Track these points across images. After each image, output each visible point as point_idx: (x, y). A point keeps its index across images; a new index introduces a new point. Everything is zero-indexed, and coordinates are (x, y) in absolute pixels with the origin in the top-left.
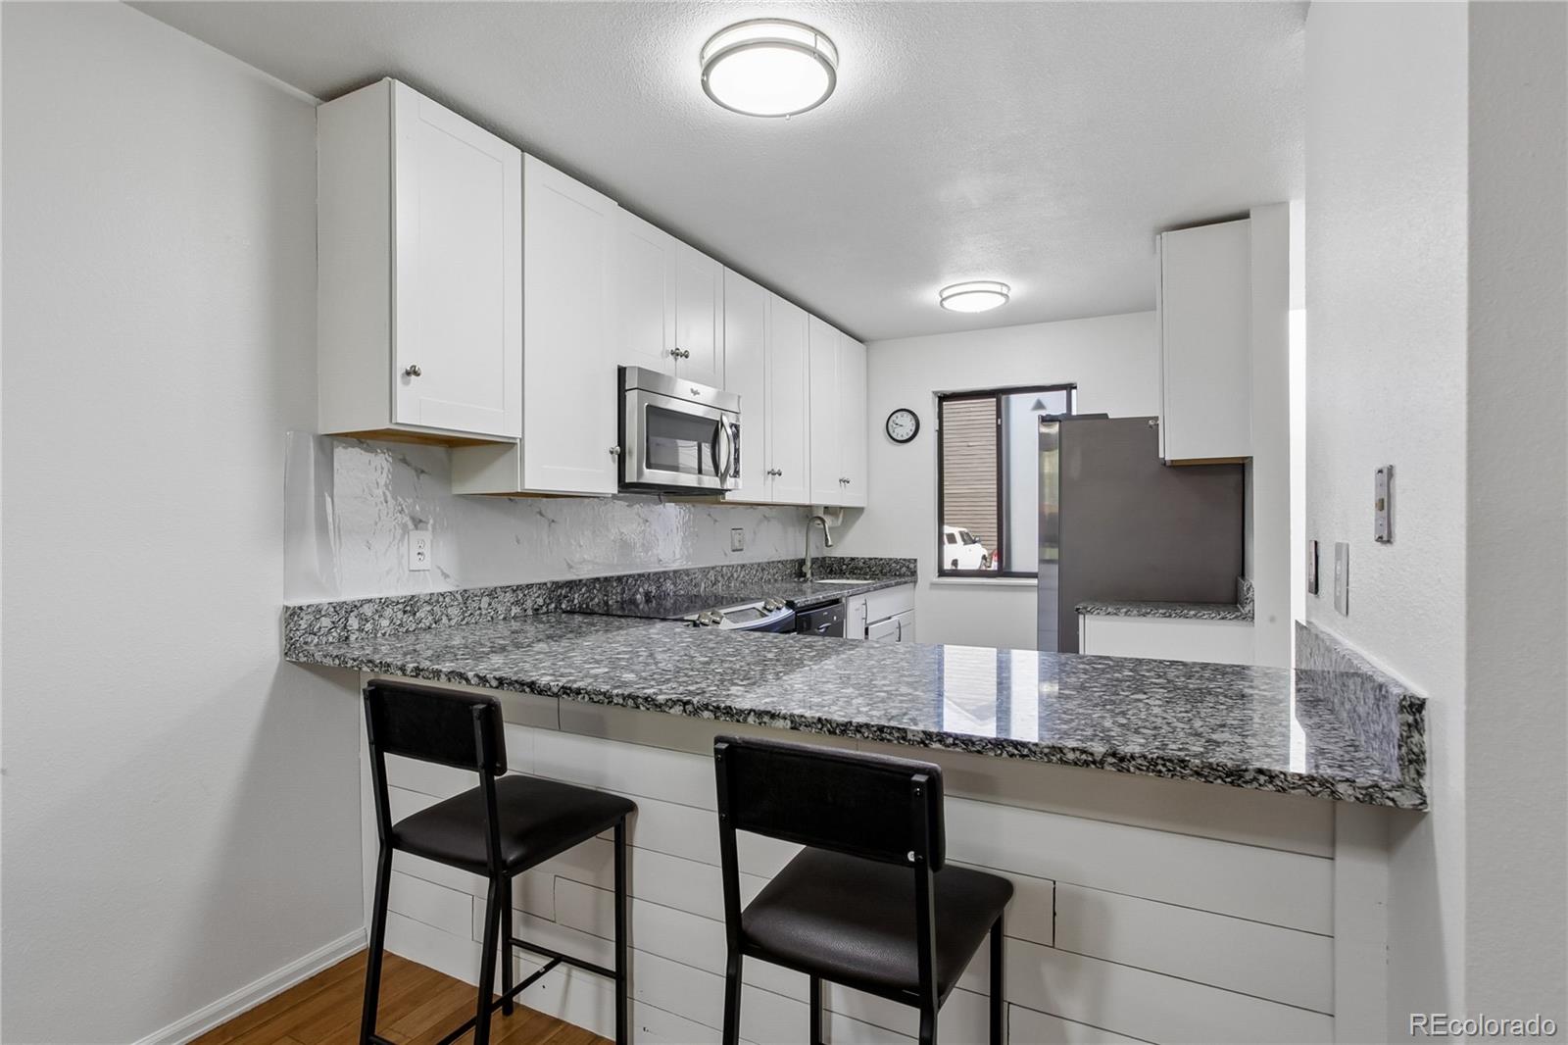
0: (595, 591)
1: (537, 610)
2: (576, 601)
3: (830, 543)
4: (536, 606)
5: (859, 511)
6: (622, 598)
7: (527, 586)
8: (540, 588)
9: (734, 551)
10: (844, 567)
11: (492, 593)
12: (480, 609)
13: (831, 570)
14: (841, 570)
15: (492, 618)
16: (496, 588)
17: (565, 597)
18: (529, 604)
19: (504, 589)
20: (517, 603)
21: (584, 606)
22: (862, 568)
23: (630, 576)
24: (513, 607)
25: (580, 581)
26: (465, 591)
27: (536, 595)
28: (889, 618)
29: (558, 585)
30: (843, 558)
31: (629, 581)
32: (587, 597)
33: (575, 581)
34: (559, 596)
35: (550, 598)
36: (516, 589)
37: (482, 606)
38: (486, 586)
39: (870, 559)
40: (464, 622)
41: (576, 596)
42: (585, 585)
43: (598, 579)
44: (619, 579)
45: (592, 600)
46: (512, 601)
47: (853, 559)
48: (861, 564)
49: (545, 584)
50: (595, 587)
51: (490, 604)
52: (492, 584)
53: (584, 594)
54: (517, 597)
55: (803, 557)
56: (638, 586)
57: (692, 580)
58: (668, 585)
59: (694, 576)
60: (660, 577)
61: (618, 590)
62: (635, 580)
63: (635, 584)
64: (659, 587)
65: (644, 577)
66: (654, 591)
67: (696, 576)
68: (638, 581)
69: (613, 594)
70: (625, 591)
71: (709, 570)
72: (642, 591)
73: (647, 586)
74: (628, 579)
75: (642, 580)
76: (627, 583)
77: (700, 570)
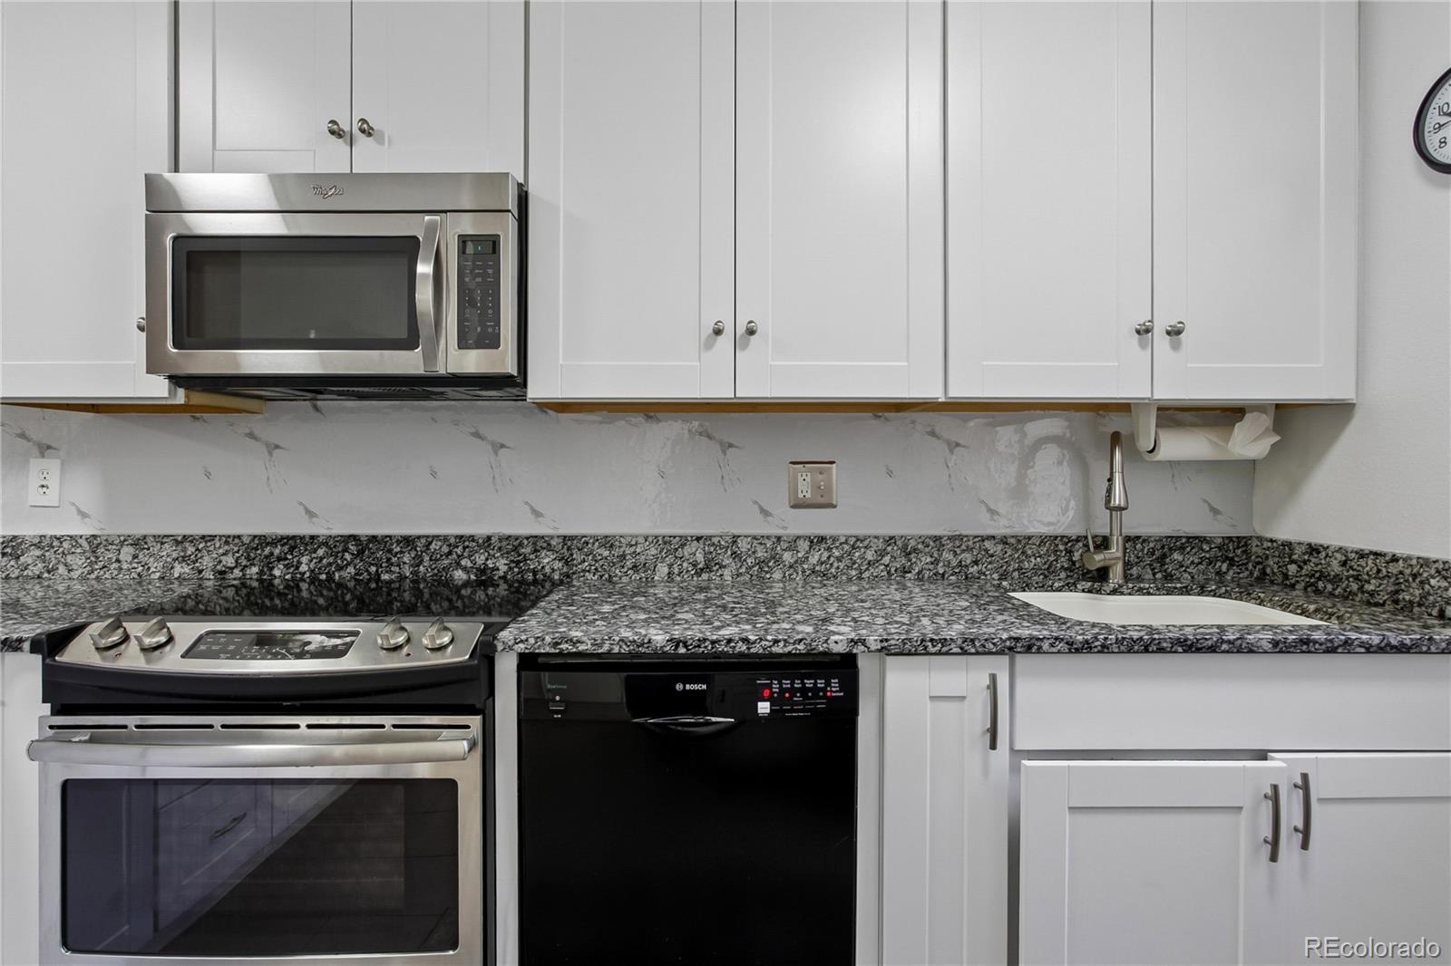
0: (348, 556)
1: (221, 573)
2: (304, 568)
3: (1118, 499)
4: (219, 567)
5: (1338, 412)
6: (415, 573)
7: (203, 537)
8: (227, 543)
9: (794, 507)
10: (1293, 568)
11: (139, 543)
12: (118, 561)
13: (1264, 573)
14: (1286, 576)
15: (139, 574)
16: (145, 537)
17: (279, 559)
18: (207, 562)
19: (161, 540)
20: (184, 559)
21: (323, 577)
22: (1336, 580)
23: (436, 537)
24: (176, 564)
25: (313, 537)
26: (95, 537)
27: (221, 551)
28: (1262, 755)
29: (262, 541)
30: (1289, 544)
31: (433, 547)
32: (330, 564)
33: (302, 538)
34: (266, 557)
35: (248, 558)
37: (121, 557)
38: (130, 533)
39: (1362, 555)
40: (93, 576)
41: (304, 559)
42: (326, 544)
43: (354, 538)
44: (408, 541)
45: (340, 568)
46: (175, 555)
47: (1313, 550)
48: (1335, 567)
49: (239, 537)
50: (346, 550)
51: (135, 557)
52: (138, 531)
53: (321, 559)
54: (184, 550)
55: (1106, 531)
56: (459, 556)
57: (623, 557)
58: (546, 561)
59: (632, 549)
60: (521, 544)
61: (406, 560)
62: (450, 545)
63: (450, 553)
64: (518, 563)
65: (473, 541)
66: (503, 568)
67: (638, 551)
68: (457, 547)
69: (392, 564)
70: (421, 562)
71: (684, 541)
72: (469, 564)
73: (483, 557)
74: (430, 543)
75: (468, 547)
76: (428, 549)
77: (650, 539)
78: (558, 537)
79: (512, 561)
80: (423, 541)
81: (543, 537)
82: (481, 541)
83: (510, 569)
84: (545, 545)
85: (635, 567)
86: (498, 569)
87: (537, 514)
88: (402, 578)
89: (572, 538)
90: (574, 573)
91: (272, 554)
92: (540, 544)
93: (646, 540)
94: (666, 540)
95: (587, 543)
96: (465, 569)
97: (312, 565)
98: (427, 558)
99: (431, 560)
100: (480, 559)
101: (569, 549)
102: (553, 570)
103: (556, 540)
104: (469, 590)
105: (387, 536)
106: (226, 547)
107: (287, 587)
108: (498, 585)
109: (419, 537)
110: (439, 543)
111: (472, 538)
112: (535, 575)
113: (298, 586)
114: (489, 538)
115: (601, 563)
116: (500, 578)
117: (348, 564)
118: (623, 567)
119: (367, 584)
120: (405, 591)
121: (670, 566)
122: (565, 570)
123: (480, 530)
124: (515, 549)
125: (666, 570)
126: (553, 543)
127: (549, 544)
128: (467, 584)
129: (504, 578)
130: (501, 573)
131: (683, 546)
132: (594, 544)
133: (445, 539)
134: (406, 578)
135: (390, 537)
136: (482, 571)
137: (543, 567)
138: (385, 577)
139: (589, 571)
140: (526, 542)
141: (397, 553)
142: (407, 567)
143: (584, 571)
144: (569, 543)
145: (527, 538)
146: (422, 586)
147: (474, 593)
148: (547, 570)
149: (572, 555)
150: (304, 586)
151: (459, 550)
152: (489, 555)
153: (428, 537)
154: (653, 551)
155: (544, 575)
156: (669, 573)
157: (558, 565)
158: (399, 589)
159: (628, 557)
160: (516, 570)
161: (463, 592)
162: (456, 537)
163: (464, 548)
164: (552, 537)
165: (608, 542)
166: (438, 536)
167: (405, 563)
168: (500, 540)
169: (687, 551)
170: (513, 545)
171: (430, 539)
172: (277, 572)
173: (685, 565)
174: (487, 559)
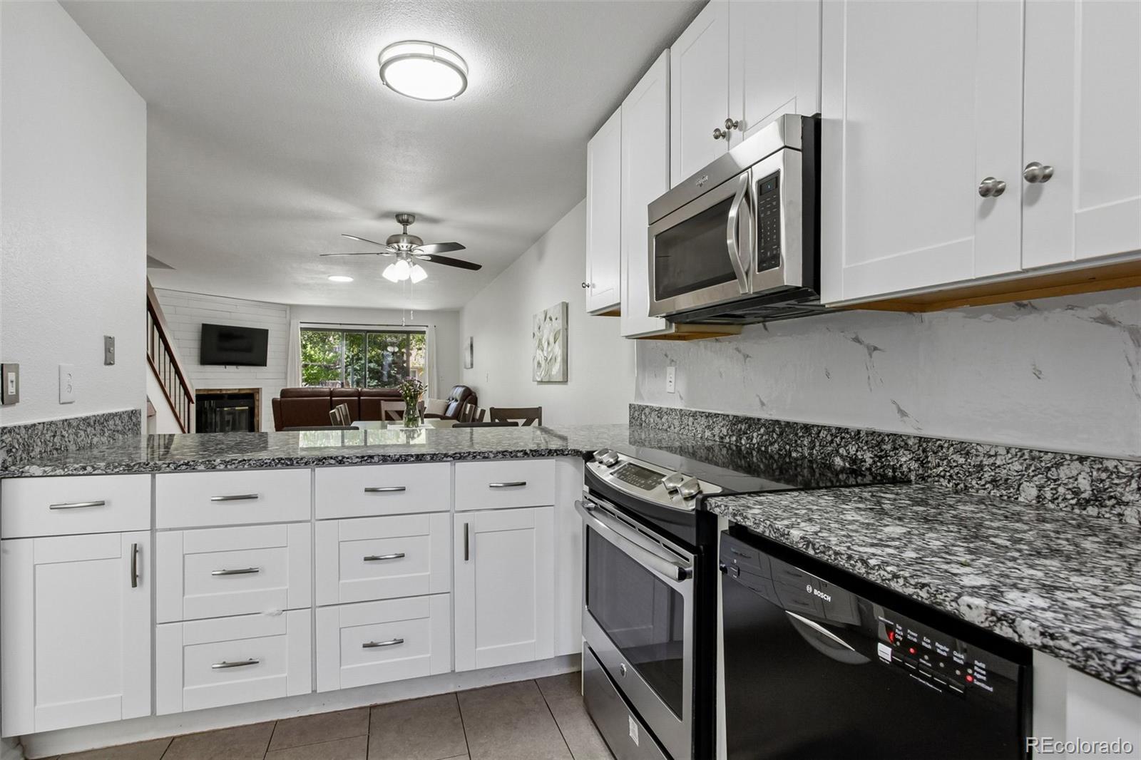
0: (775, 436)
1: (722, 438)
2: (754, 441)
4: (721, 434)
6: (811, 454)
7: (716, 415)
8: (724, 419)
11: (695, 415)
12: (688, 425)
15: (694, 434)
16: (696, 412)
17: (746, 433)
18: (716, 430)
19: (702, 414)
20: (708, 427)
21: (763, 449)
23: (823, 427)
24: (706, 430)
25: (759, 420)
26: (682, 410)
27: (722, 424)
29: (737, 420)
31: (821, 435)
32: (766, 440)
33: (754, 419)
34: (739, 431)
35: (732, 430)
36: (709, 416)
37: (689, 423)
38: (692, 409)
40: (681, 432)
41: (755, 435)
42: (764, 425)
43: (778, 422)
44: (807, 428)
45: (772, 444)
46: (706, 424)
49: (728, 416)
50: (774, 431)
51: (693, 423)
52: (695, 409)
53: (762, 435)
54: (709, 422)
56: (838, 445)
57: (980, 467)
58: (903, 459)
59: (991, 460)
60: (883, 441)
61: (805, 443)
62: (832, 435)
63: (832, 442)
64: (880, 457)
65: (848, 433)
66: (869, 461)
67: (998, 463)
68: (837, 437)
69: (797, 445)
70: (814, 446)
71: (1060, 460)
72: (845, 454)
73: (854, 449)
74: (820, 432)
75: (844, 438)
76: (819, 436)
77: (1013, 451)
78: (915, 437)
79: (876, 455)
80: (815, 429)
81: (901, 436)
82: (853, 434)
83: (875, 462)
84: (903, 444)
85: (994, 481)
86: (865, 461)
87: (902, 413)
88: (803, 457)
89: (927, 440)
90: (929, 476)
91: (741, 428)
92: (898, 441)
93: (1008, 452)
94: (1035, 455)
95: (942, 447)
96: (842, 456)
97: (758, 440)
98: (818, 444)
99: (820, 446)
100: (853, 450)
101: (924, 451)
102: (910, 470)
103: (913, 440)
104: (845, 476)
105: (795, 423)
106: (723, 422)
107: (747, 452)
108: (865, 476)
109: (813, 426)
110: (825, 432)
111: (846, 431)
112: (894, 471)
113: (752, 453)
114: (859, 432)
115: (956, 470)
116: (867, 469)
117: (775, 442)
118: (980, 479)
119: (784, 458)
120: (805, 468)
121: (1040, 488)
122: (921, 472)
123: (853, 424)
124: (879, 444)
125: (1034, 492)
126: (910, 442)
127: (906, 444)
128: (843, 470)
129: (869, 469)
130: (867, 465)
131: (1058, 465)
132: (948, 448)
133: (829, 429)
134: (806, 457)
135: (797, 423)
136: (854, 460)
137: (901, 465)
138: (794, 454)
139: (944, 477)
140: (886, 439)
141: (800, 437)
142: (806, 448)
143: (938, 475)
144: (924, 445)
145: (888, 436)
146: (815, 466)
147: (848, 478)
148: (905, 469)
149: (927, 457)
150: (755, 453)
151: (838, 440)
152: (859, 447)
153: (818, 426)
154: (1017, 466)
155: (902, 473)
156: (1038, 497)
157: (914, 465)
158: (801, 465)
159: (986, 468)
160: (879, 464)
161: (840, 476)
162: (836, 428)
163: (842, 438)
164: (909, 437)
165: (964, 448)
166: (825, 426)
167: (805, 445)
168: (867, 434)
169: (1064, 473)
170: (876, 440)
171: (821, 428)
172: (743, 442)
173: (1061, 490)
174: (857, 451)
